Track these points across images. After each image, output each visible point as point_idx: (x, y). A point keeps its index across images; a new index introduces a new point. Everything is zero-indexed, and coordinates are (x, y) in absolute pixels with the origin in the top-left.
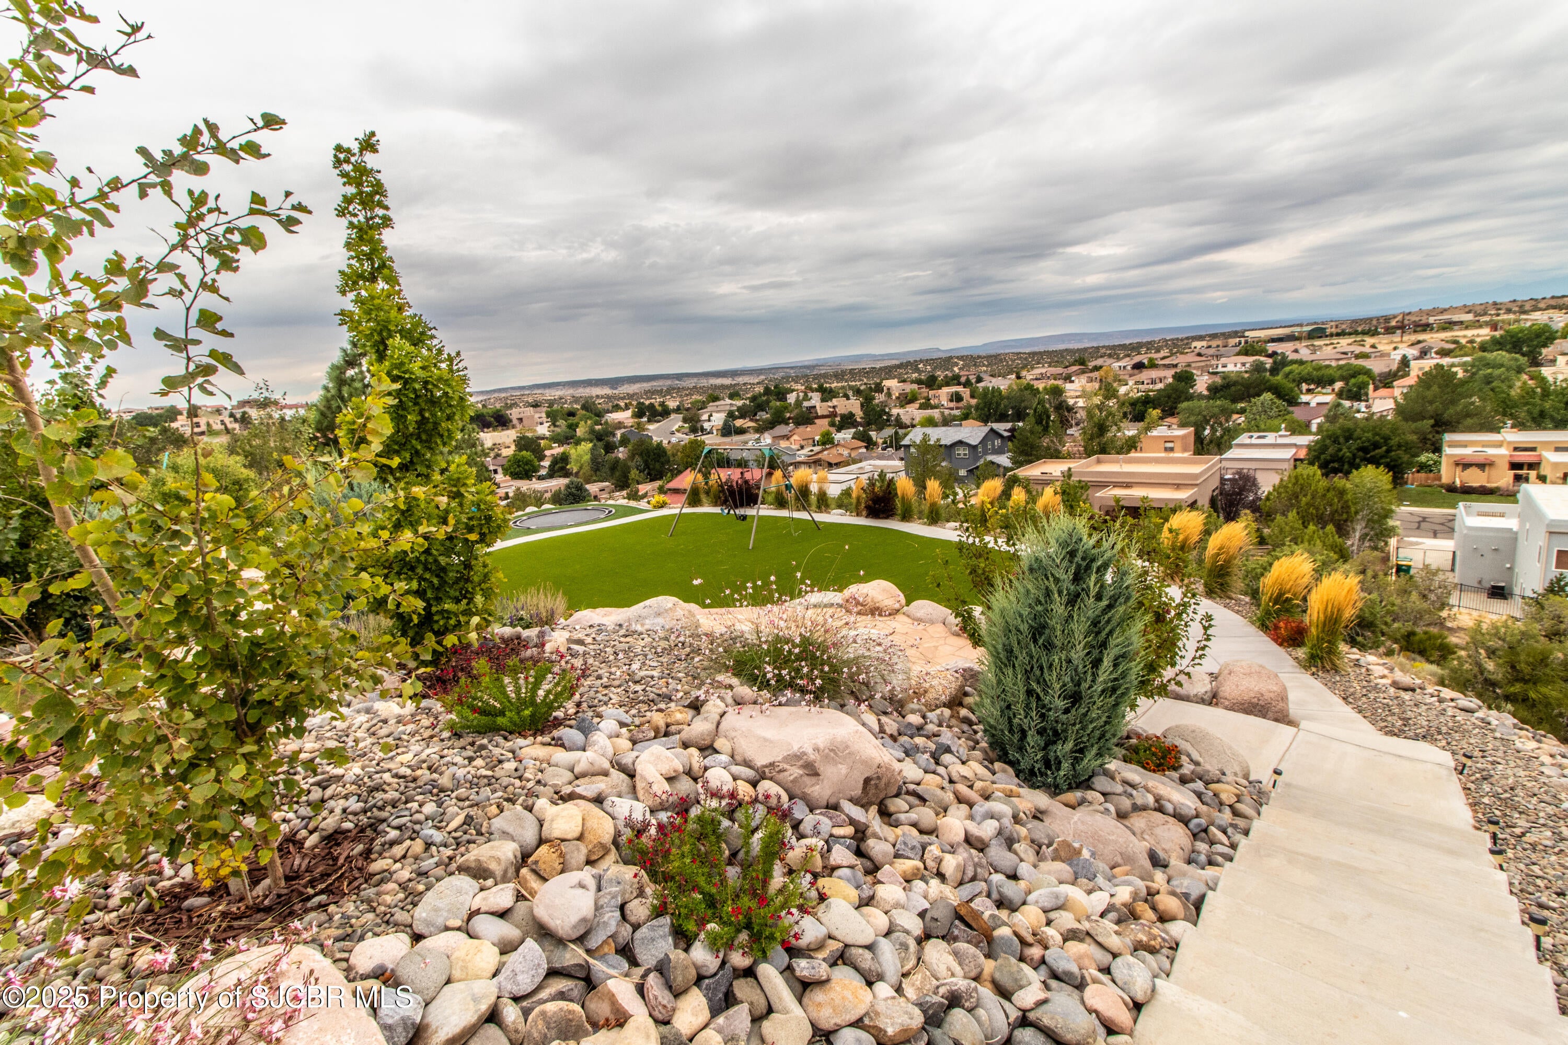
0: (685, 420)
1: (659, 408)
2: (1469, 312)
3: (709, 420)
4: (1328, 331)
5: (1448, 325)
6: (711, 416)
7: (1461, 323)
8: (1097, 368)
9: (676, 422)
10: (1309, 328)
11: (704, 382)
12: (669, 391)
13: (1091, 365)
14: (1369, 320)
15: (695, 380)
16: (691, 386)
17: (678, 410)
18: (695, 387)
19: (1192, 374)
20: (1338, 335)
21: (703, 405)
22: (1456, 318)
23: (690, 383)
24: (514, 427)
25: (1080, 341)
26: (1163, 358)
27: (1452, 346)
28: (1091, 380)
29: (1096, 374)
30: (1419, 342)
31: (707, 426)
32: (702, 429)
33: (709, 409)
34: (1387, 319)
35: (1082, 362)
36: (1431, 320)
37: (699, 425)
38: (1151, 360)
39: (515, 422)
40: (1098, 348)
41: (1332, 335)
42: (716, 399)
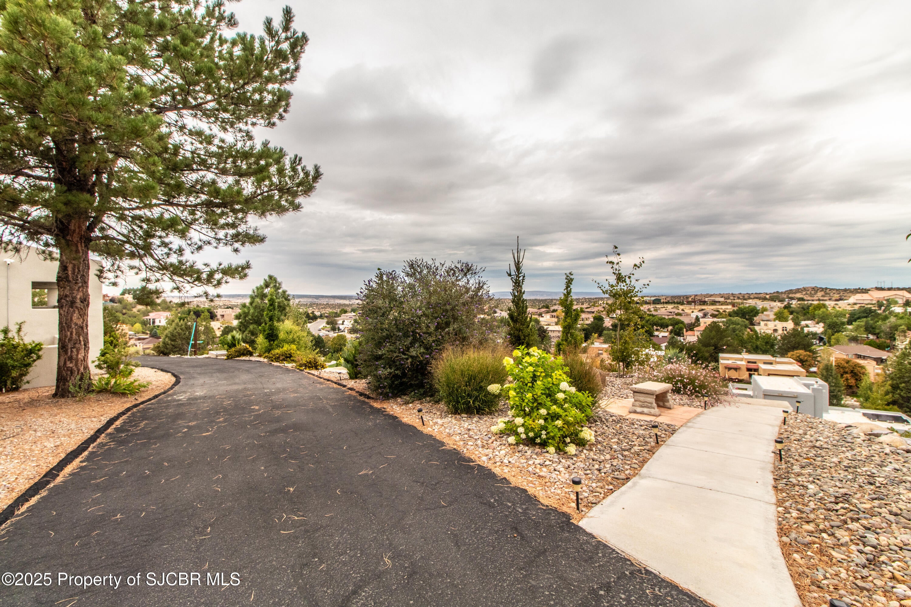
0: (328, 323)
1: (311, 315)
2: (722, 297)
3: (343, 324)
4: (662, 301)
5: (714, 303)
6: (343, 322)
7: (719, 302)
8: (554, 311)
9: (322, 323)
10: (653, 299)
11: (332, 302)
12: (311, 305)
13: (552, 308)
14: (679, 297)
15: (327, 300)
16: (325, 303)
17: (321, 317)
18: (327, 304)
19: (603, 318)
20: (666, 303)
21: (337, 315)
22: (717, 299)
23: (324, 301)
24: (218, 320)
25: (542, 295)
26: (587, 308)
27: (717, 313)
28: (553, 317)
29: (554, 314)
30: (703, 310)
31: (341, 327)
32: (339, 329)
33: (342, 317)
34: (687, 297)
35: (547, 307)
36: (706, 299)
37: (337, 326)
38: (581, 308)
39: (219, 317)
40: (552, 300)
41: (663, 303)
42: (346, 312)
